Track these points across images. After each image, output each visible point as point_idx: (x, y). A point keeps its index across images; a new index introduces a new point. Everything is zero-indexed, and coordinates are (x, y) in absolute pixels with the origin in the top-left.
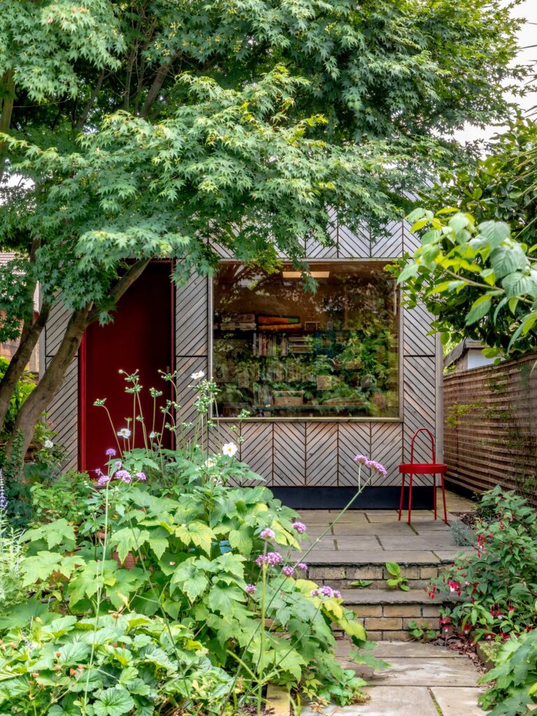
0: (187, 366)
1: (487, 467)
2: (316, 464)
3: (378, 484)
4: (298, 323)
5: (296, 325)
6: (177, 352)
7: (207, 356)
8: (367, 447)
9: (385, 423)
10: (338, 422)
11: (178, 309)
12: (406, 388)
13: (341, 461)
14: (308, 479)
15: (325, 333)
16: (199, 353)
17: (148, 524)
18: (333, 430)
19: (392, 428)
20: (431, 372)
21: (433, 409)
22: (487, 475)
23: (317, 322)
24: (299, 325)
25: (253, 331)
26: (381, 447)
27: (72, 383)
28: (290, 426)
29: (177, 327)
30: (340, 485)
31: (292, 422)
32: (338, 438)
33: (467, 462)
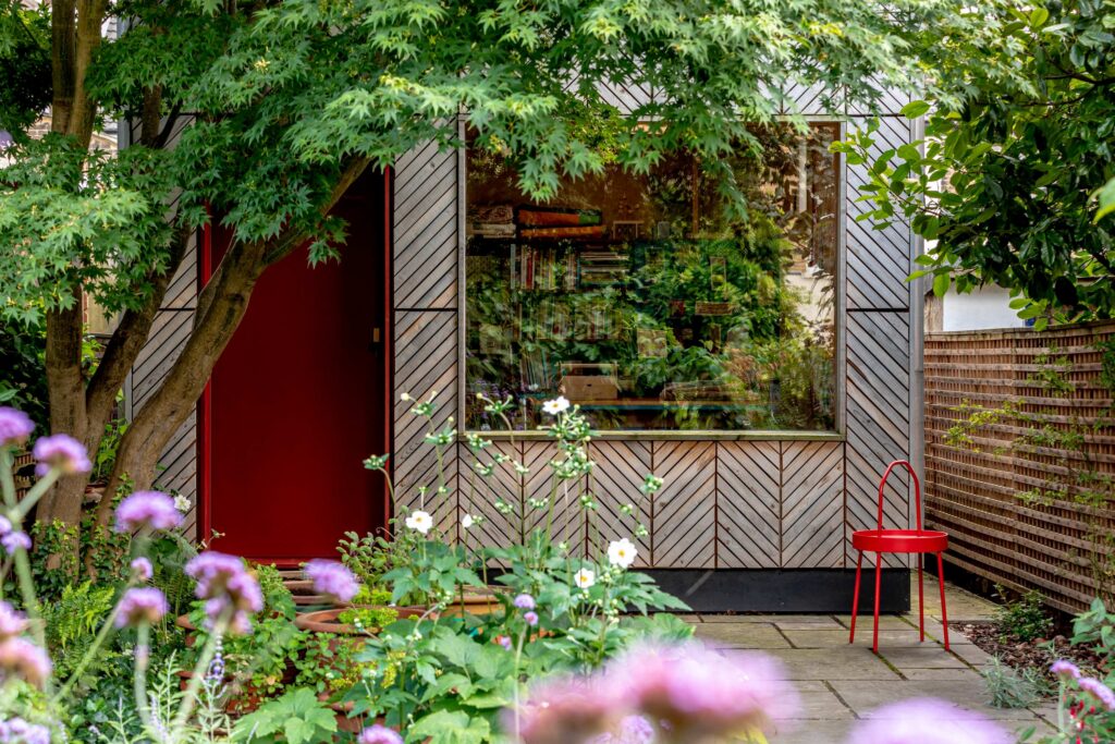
0: (416, 329)
1: (1010, 529)
2: (671, 525)
3: (795, 564)
4: (600, 224)
5: (597, 228)
6: (397, 302)
7: (456, 310)
8: (775, 490)
9: (810, 442)
10: (716, 441)
12: (851, 373)
13: (722, 519)
14: (657, 554)
15: (653, 243)
16: (440, 303)
17: (480, 703)
18: (707, 456)
19: (824, 452)
20: (901, 343)
21: (906, 416)
22: (1011, 545)
23: (636, 222)
24: (602, 229)
25: (511, 241)
26: (801, 491)
28: (622, 449)
29: (396, 252)
30: (721, 565)
31: (624, 441)
32: (716, 473)
33: (957, 513)
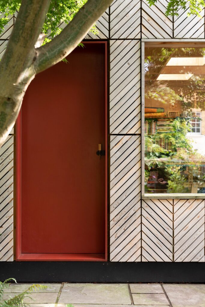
0: (120, 144)
4: (164, 112)
6: (111, 131)
7: (140, 135)
11: (111, 89)
16: (132, 131)
27: (8, 160)
29: (111, 106)
